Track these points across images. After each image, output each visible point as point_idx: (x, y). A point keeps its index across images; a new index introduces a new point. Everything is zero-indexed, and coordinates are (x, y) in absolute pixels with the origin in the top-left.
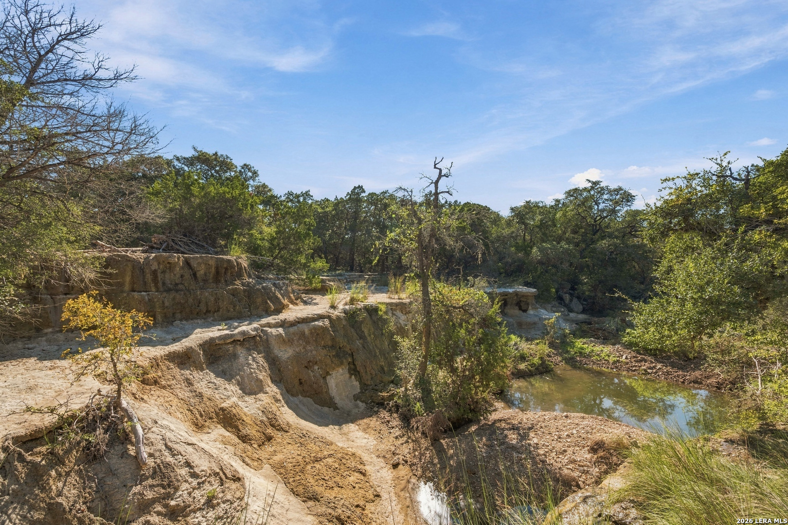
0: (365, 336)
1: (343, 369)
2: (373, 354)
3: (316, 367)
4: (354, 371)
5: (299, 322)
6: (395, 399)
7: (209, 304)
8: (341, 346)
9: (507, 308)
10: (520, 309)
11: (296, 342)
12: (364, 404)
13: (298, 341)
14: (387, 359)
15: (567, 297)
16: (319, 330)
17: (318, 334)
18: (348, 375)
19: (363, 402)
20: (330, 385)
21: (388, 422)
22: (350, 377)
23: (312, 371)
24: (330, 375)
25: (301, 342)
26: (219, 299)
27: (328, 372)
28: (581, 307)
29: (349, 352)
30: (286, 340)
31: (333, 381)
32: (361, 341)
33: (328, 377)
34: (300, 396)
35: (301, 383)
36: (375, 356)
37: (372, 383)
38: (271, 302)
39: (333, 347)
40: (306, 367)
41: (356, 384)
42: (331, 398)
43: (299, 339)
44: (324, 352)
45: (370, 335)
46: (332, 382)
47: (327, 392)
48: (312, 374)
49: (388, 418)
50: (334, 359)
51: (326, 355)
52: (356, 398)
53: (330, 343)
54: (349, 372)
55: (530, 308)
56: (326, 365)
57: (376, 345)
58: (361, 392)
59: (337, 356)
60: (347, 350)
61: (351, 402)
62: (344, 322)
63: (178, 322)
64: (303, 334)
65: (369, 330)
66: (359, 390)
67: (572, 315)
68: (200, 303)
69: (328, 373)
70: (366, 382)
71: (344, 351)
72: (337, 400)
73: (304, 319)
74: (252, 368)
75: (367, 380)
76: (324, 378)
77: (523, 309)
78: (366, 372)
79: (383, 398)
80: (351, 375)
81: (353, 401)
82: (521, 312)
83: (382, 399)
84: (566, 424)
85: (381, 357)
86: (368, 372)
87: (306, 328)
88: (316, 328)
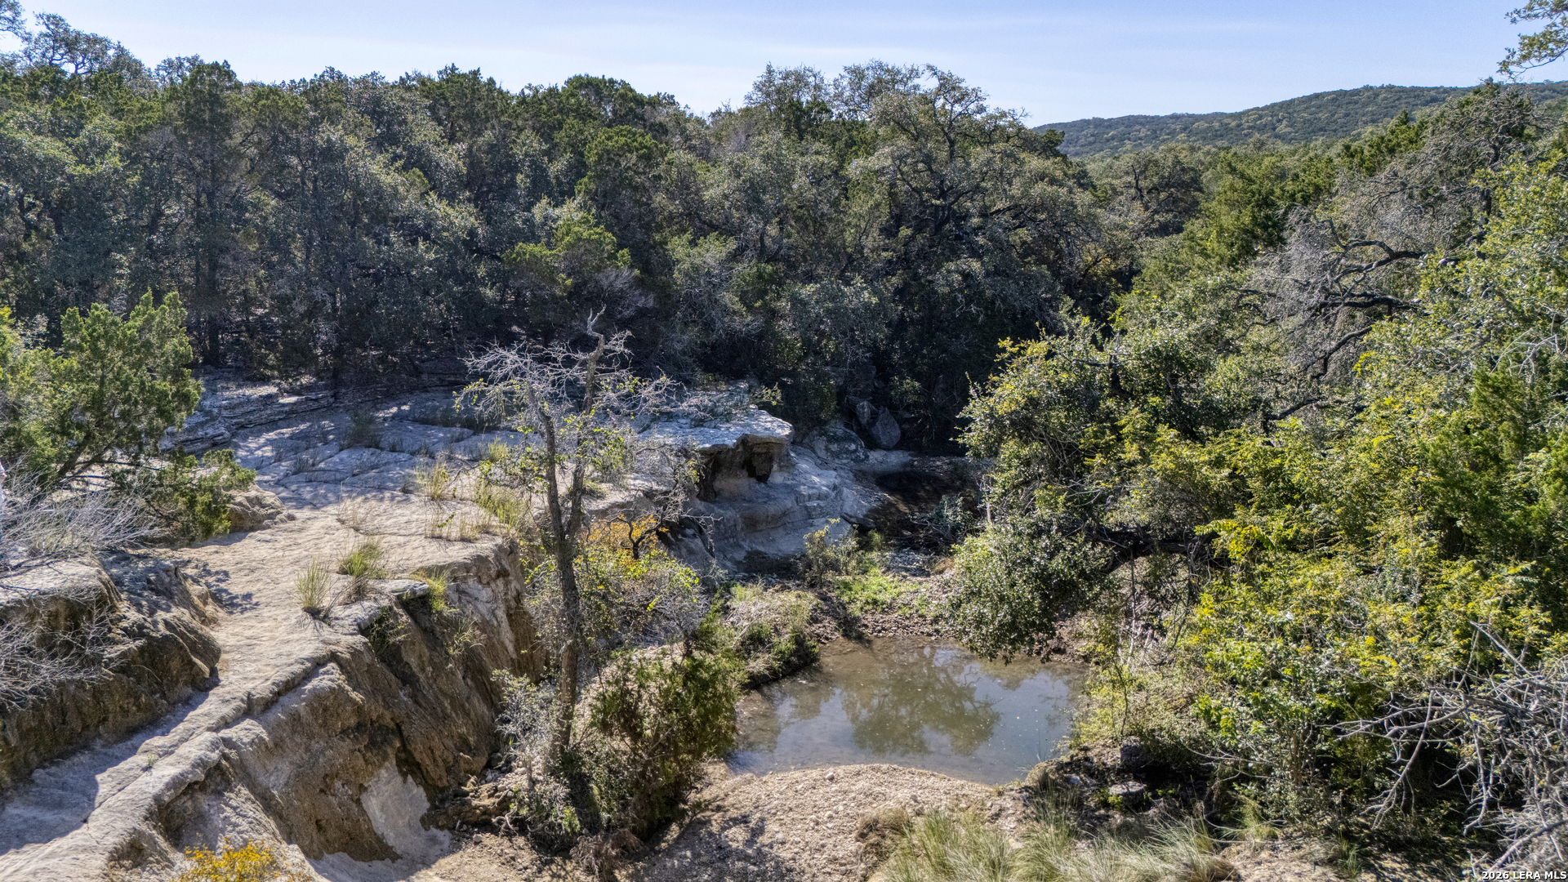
0: (413, 674)
1: (387, 769)
2: (441, 715)
3: (338, 784)
4: (409, 766)
5: (279, 694)
6: (513, 807)
7: (85, 709)
8: (374, 718)
9: (719, 476)
10: (752, 473)
11: (287, 740)
12: (446, 832)
13: (292, 739)
14: (468, 715)
15: (865, 408)
16: (327, 698)
17: (325, 709)
18: (399, 779)
19: (441, 828)
20: (370, 812)
21: (513, 859)
22: (405, 781)
23: (333, 795)
24: (366, 789)
25: (298, 739)
26: (101, 693)
27: (361, 785)
28: (896, 433)
29: (392, 725)
30: (271, 745)
31: (374, 801)
32: (408, 689)
33: (364, 797)
34: (326, 855)
35: (320, 827)
36: (446, 717)
37: (452, 782)
38: (201, 657)
39: (359, 727)
40: (322, 791)
41: (419, 792)
42: (380, 840)
43: (294, 732)
44: (347, 745)
45: (423, 670)
46: (373, 804)
47: (370, 830)
48: (334, 801)
49: (511, 852)
50: (369, 754)
51: (352, 751)
52: (427, 821)
53: (353, 721)
54: (400, 771)
55: (775, 467)
56: (356, 773)
57: (441, 690)
58: (434, 807)
59: (372, 744)
60: (387, 720)
61: (419, 835)
62: (367, 658)
63: (39, 774)
64: (295, 719)
65: (420, 657)
66: (427, 805)
67: (875, 456)
68: (64, 714)
69: (362, 788)
70: (440, 784)
71: (380, 727)
72: (391, 839)
73: (287, 682)
74: (242, 832)
75: (440, 778)
76: (358, 802)
77: (759, 473)
78: (435, 760)
79: (486, 811)
80: (404, 775)
81: (423, 832)
82: (753, 480)
83: (484, 813)
84: (829, 795)
85: (457, 715)
86: (440, 760)
87: (296, 704)
88: (318, 695)
